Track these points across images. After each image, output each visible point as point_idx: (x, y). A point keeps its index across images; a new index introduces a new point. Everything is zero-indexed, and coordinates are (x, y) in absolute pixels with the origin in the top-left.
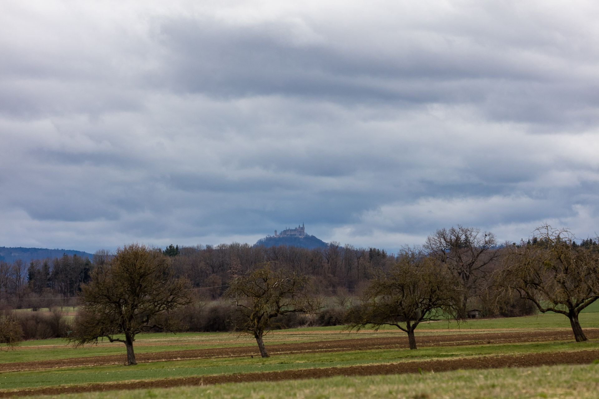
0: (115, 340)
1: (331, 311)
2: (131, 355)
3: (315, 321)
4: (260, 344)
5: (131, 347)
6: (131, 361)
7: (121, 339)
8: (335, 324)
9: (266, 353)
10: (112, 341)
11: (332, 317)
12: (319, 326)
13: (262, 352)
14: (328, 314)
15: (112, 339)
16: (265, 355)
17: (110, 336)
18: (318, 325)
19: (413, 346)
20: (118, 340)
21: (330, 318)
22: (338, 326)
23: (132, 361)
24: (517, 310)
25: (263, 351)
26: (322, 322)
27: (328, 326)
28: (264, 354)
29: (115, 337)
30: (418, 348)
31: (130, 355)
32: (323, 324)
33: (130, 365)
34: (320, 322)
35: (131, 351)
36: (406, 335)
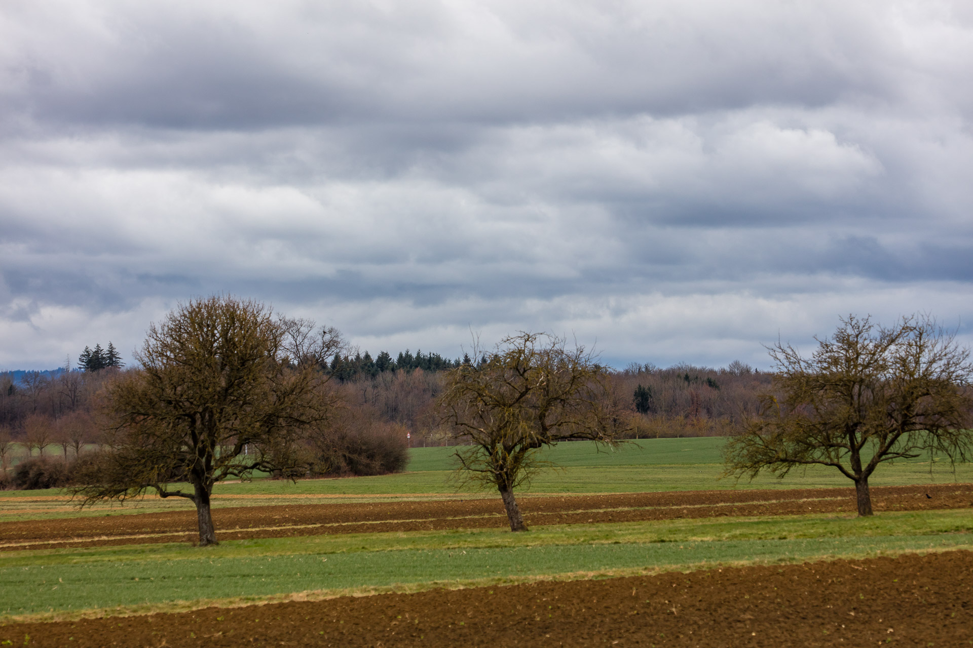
0: (172, 494)
1: (39, 463)
2: (208, 524)
3: (10, 480)
4: (509, 503)
5: (207, 508)
6: (207, 536)
7: (184, 491)
8: (47, 486)
9: (522, 522)
10: (164, 495)
11: (43, 474)
12: (17, 489)
13: (514, 519)
14: (35, 469)
15: (166, 490)
16: (519, 526)
17: (161, 485)
18: (14, 487)
19: (867, 510)
20: (178, 493)
21: (38, 475)
22: (52, 490)
23: (209, 537)
24: (377, 464)
25: (516, 519)
26: (24, 483)
27: (34, 489)
28: (518, 523)
29: (171, 487)
30: (874, 513)
31: (206, 524)
32: (25, 486)
33: (206, 545)
34: (19, 482)
35: (207, 518)
36: (850, 484)
